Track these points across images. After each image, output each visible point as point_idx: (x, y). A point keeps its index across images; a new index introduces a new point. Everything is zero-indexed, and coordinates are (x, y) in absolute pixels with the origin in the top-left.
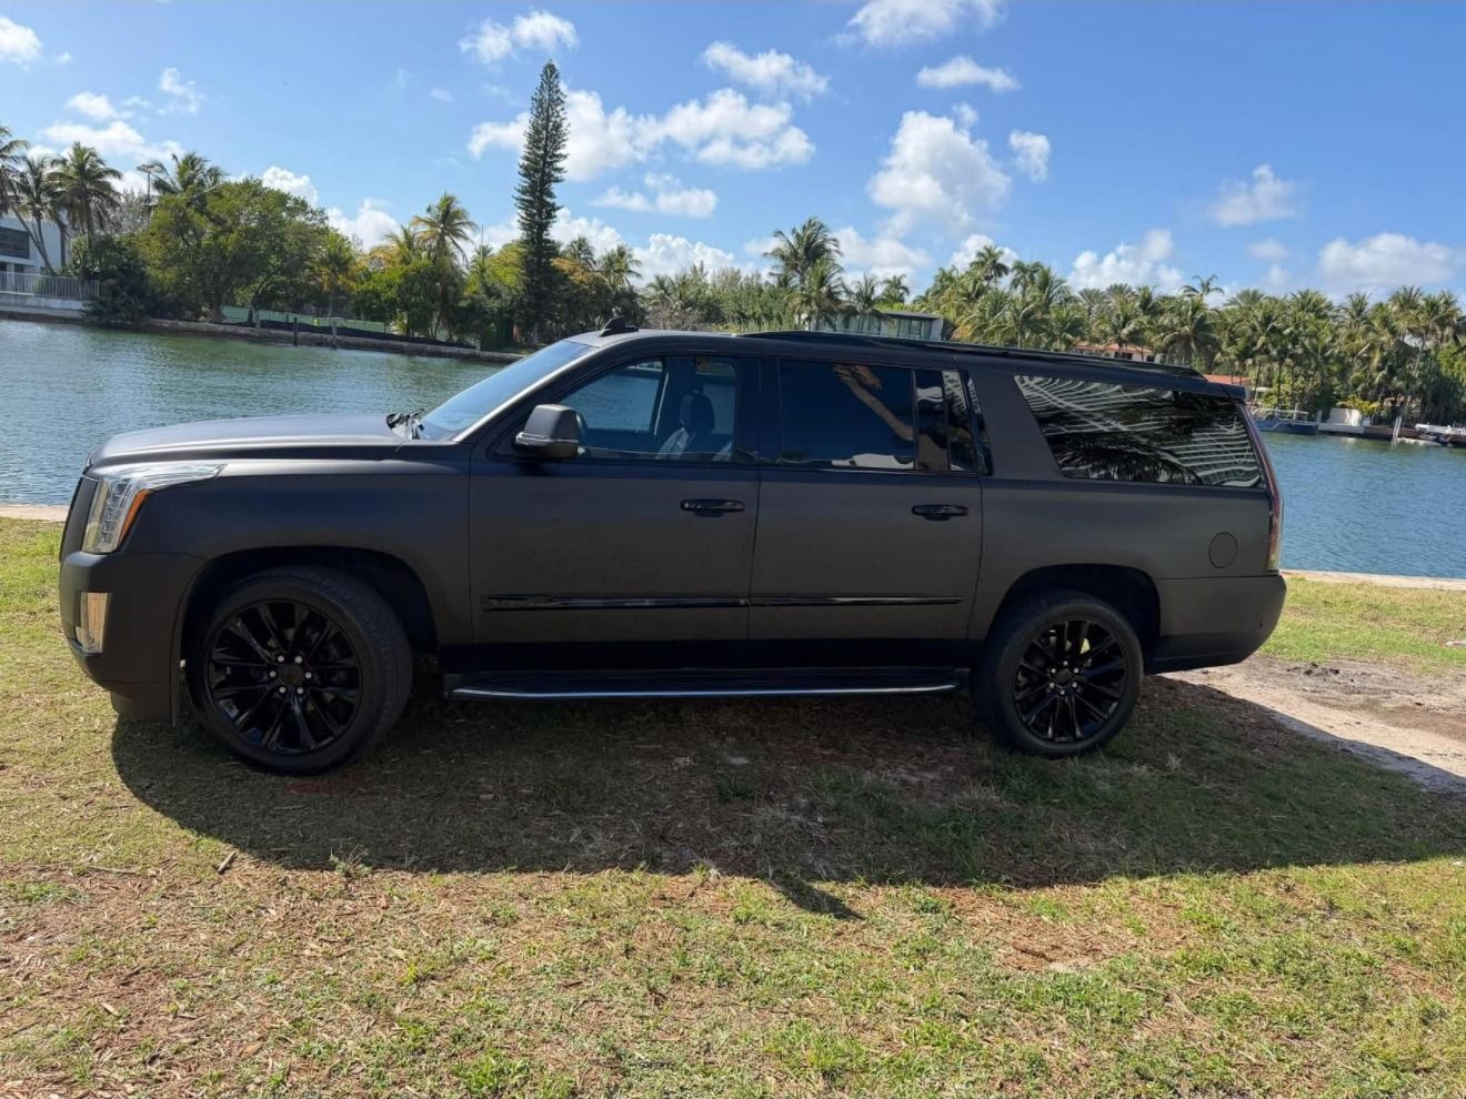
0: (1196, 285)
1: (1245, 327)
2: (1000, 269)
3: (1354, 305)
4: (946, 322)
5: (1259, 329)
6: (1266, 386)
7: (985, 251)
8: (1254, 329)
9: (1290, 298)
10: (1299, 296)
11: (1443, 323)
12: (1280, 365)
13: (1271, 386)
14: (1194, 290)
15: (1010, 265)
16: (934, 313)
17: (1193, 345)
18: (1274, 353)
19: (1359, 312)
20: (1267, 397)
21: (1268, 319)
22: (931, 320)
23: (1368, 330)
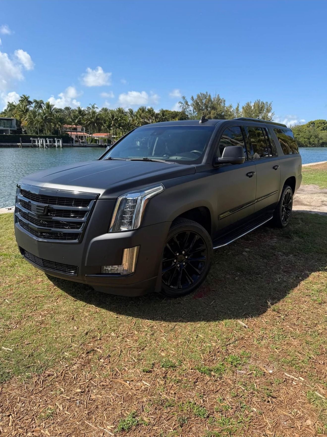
0: (91, 107)
1: (107, 118)
2: (30, 103)
3: (130, 112)
4: (17, 120)
5: (111, 119)
6: (115, 135)
7: (23, 97)
8: (110, 119)
9: (116, 110)
10: (118, 109)
11: (152, 116)
12: (119, 129)
13: (117, 135)
14: (90, 108)
15: (33, 101)
16: (12, 117)
17: (96, 124)
18: (117, 126)
19: (132, 113)
20: (116, 139)
21: (113, 117)
22: (11, 120)
23: (137, 118)
